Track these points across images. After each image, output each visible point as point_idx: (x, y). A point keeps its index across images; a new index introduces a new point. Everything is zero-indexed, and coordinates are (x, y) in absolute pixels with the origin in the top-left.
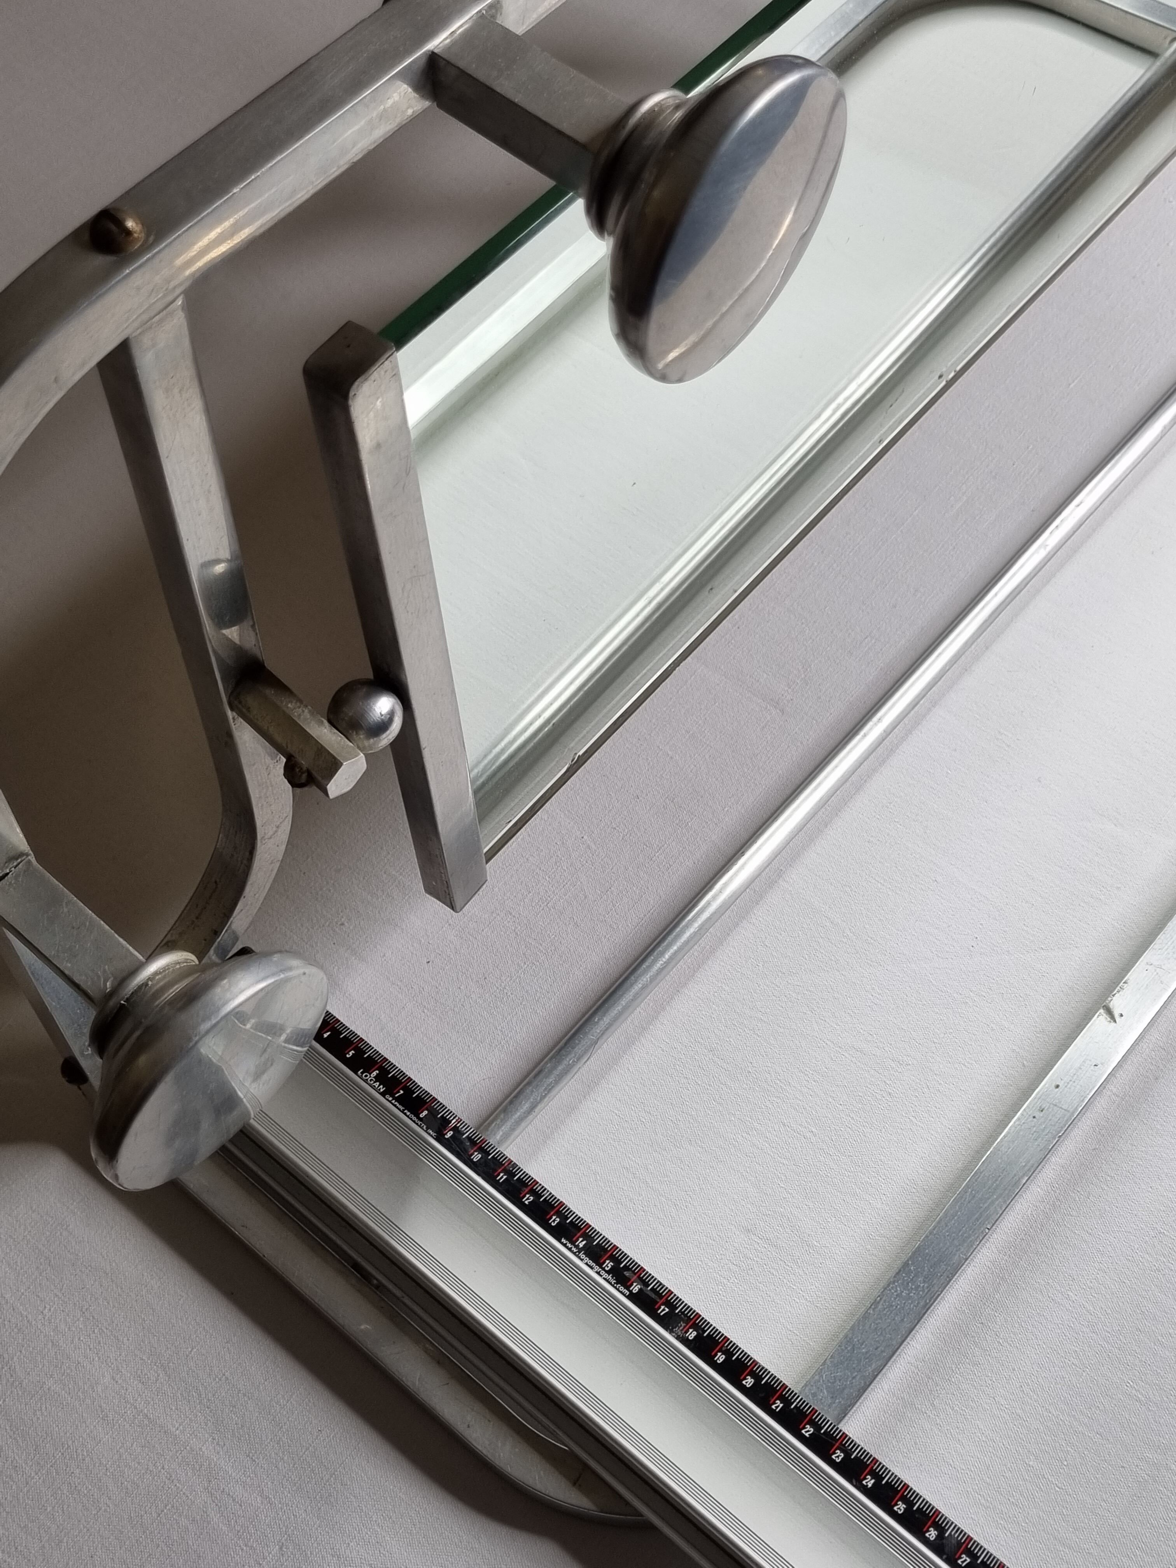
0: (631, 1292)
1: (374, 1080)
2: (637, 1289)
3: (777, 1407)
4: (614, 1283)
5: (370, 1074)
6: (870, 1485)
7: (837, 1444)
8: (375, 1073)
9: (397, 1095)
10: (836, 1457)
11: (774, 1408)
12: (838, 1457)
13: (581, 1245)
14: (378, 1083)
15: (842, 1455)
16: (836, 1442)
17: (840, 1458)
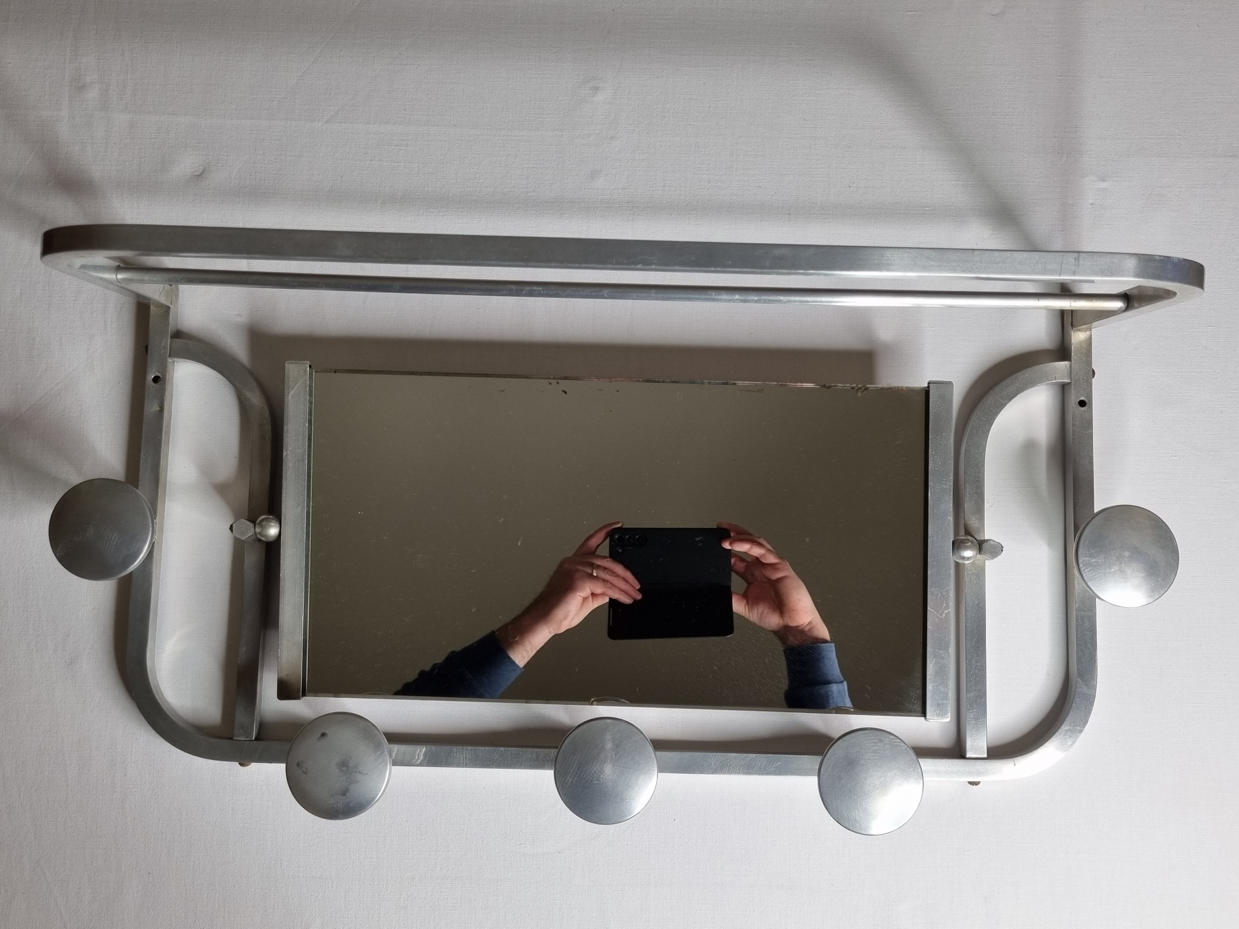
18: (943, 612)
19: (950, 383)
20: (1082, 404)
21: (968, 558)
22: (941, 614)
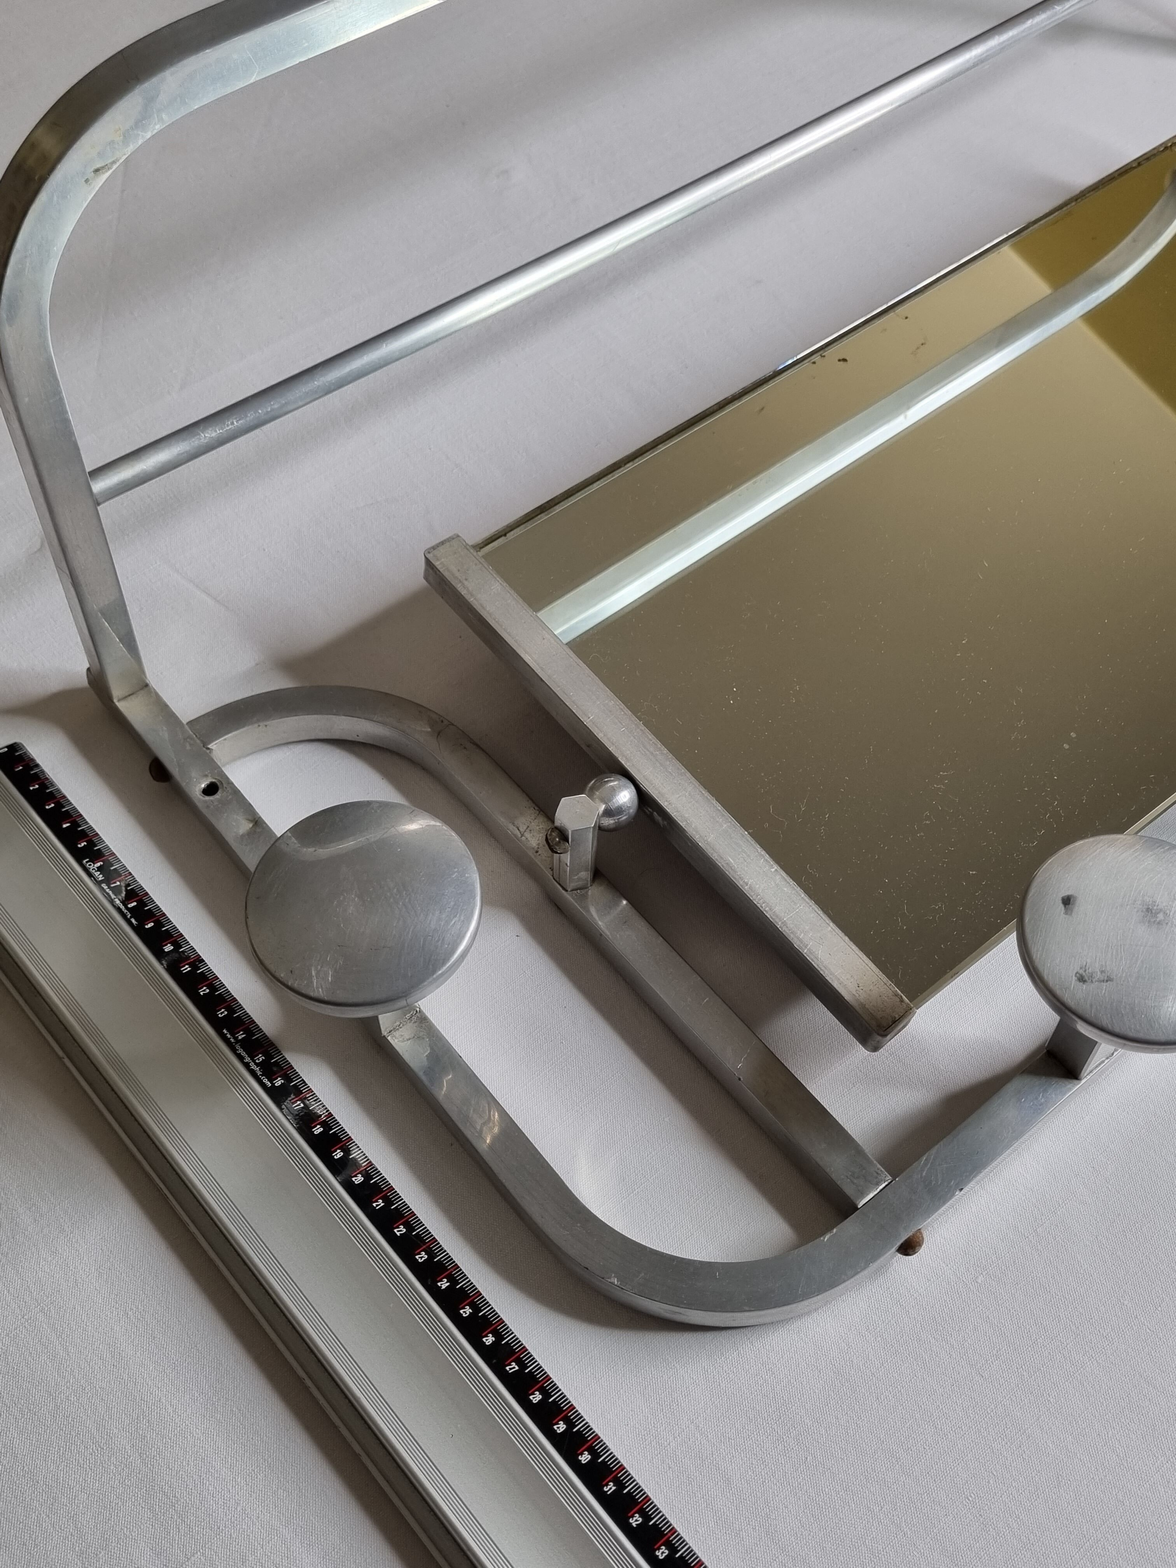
0: (273, 1084)
1: (96, 869)
2: (280, 1084)
3: (377, 1205)
4: (260, 1075)
5: (94, 864)
6: (443, 1287)
7: (424, 1247)
8: (99, 864)
9: (112, 885)
10: (419, 1257)
11: (375, 1206)
12: (421, 1258)
13: (240, 1038)
14: (99, 873)
15: (426, 1257)
16: (424, 1245)
17: (423, 1259)
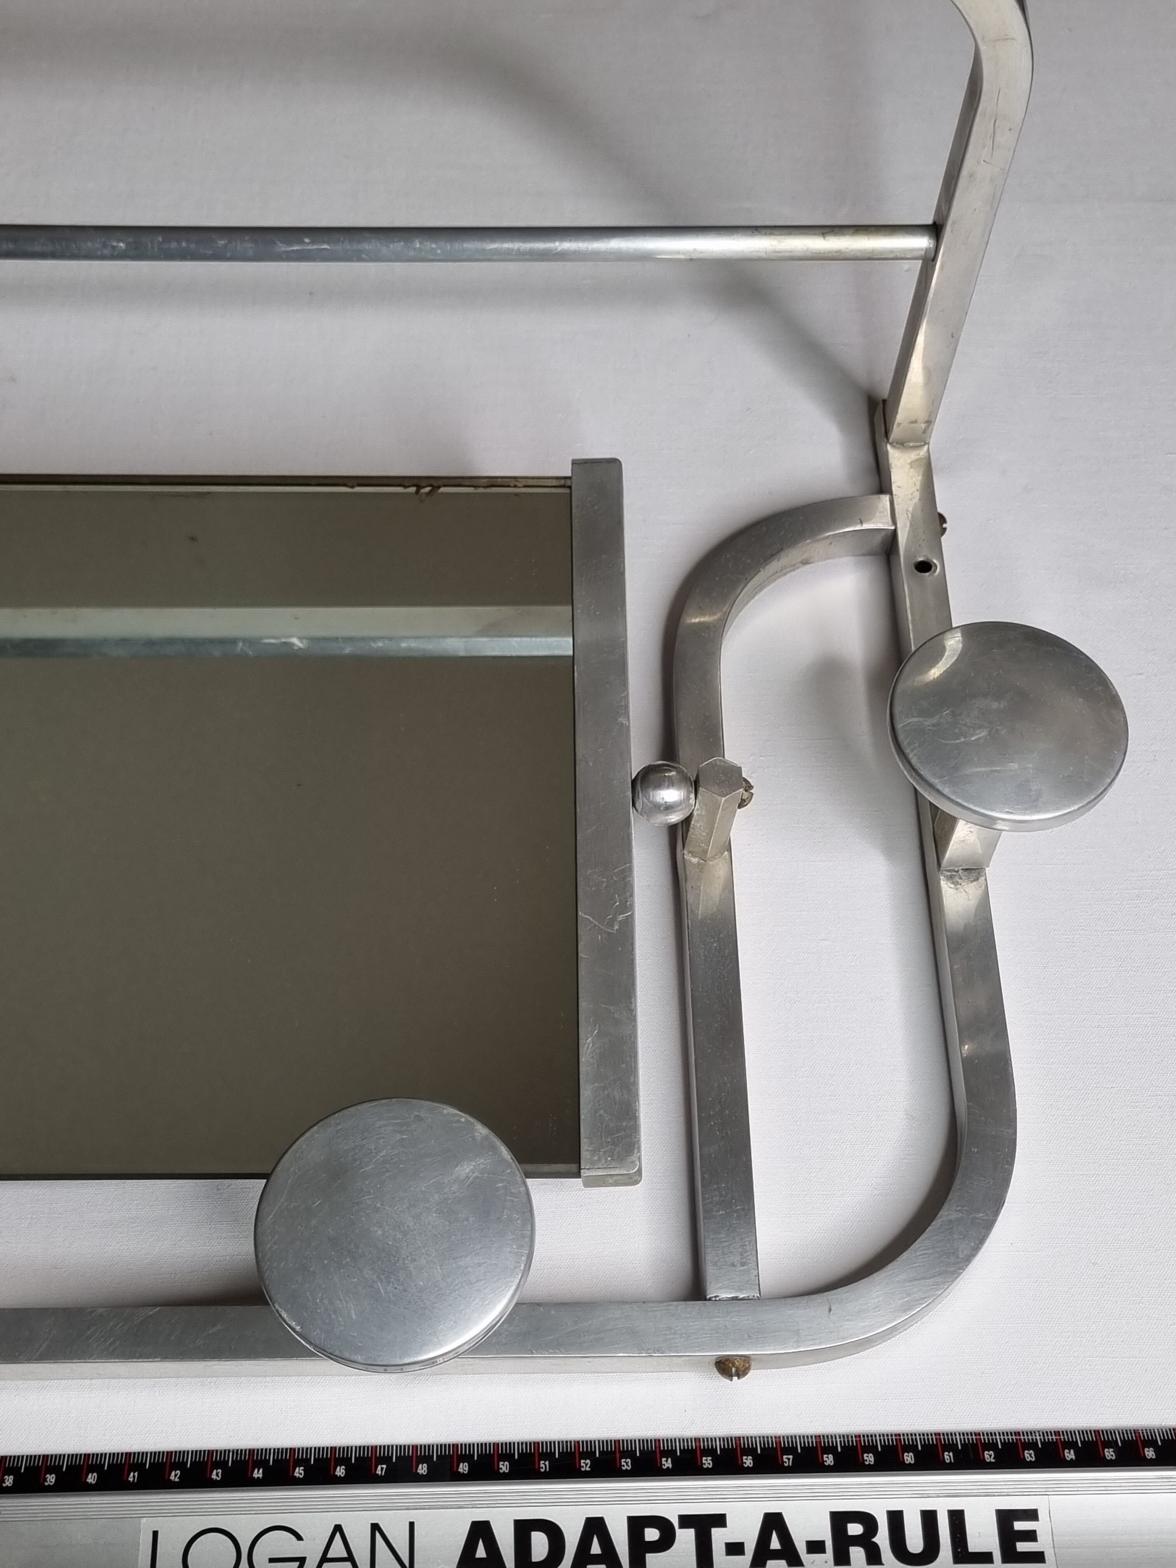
18: (614, 919)
19: (615, 463)
20: (924, 567)
21: (669, 808)
22: (611, 924)
